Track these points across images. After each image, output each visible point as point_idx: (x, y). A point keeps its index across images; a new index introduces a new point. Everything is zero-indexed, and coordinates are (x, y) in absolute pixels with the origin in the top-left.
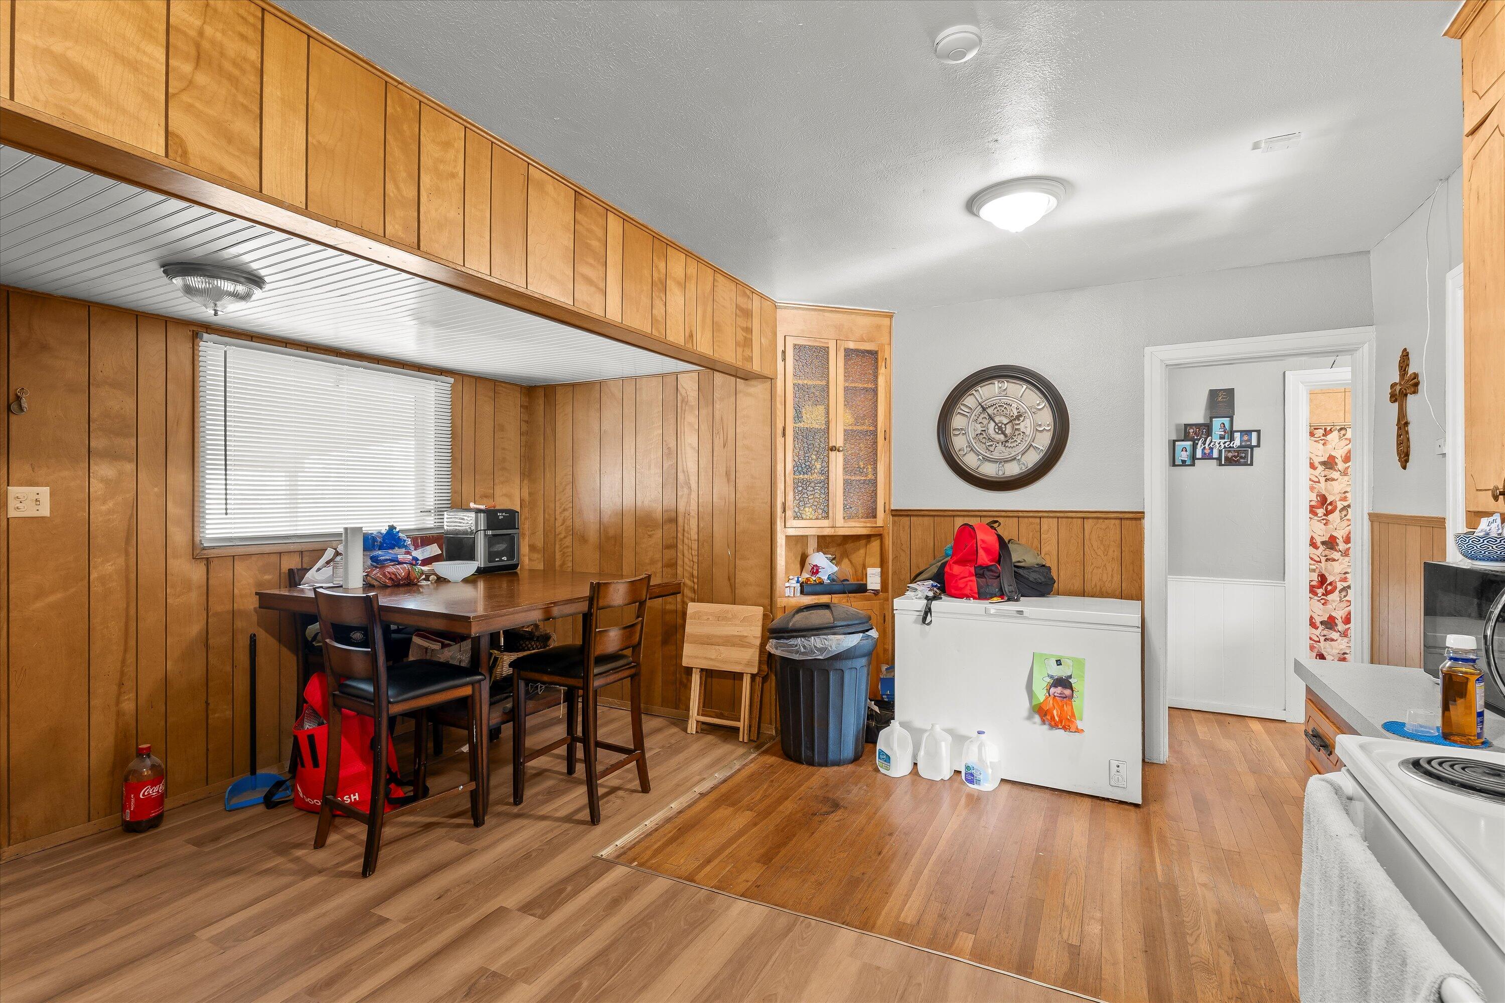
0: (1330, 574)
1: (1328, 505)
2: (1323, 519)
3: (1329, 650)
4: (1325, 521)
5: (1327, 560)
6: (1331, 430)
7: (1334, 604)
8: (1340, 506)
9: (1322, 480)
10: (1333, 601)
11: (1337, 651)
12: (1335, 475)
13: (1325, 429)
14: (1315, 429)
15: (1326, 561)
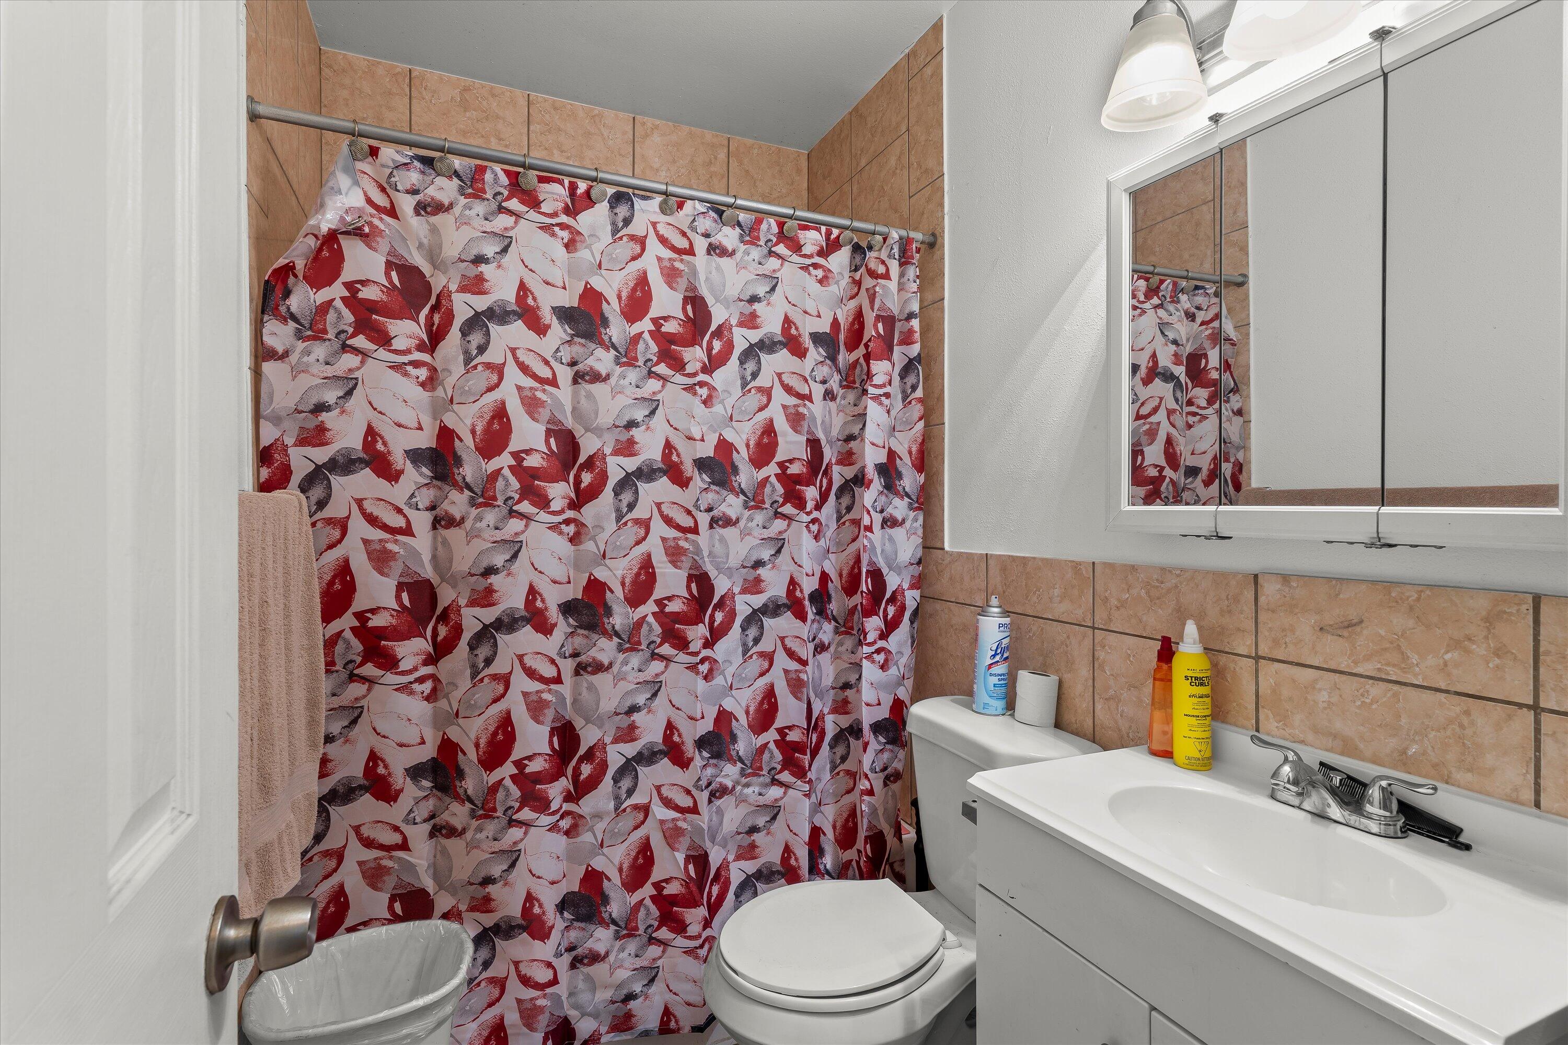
0: (588, 721)
1: (582, 467)
2: (567, 522)
3: (584, 997)
4: (571, 529)
5: (580, 670)
6: (588, 193)
7: (600, 827)
8: (615, 475)
9: (564, 375)
10: (598, 816)
11: (608, 994)
12: (602, 360)
13: (573, 188)
14: (542, 180)
15: (577, 673)
